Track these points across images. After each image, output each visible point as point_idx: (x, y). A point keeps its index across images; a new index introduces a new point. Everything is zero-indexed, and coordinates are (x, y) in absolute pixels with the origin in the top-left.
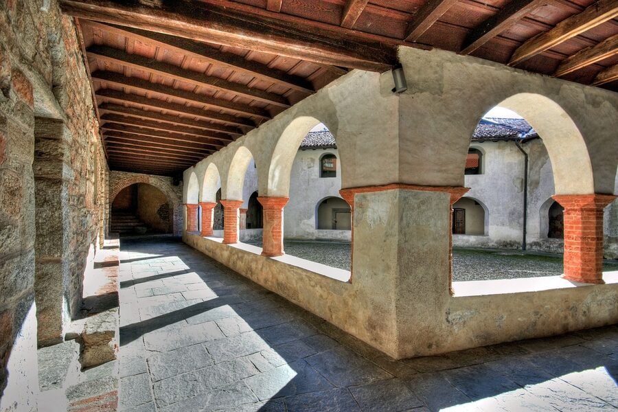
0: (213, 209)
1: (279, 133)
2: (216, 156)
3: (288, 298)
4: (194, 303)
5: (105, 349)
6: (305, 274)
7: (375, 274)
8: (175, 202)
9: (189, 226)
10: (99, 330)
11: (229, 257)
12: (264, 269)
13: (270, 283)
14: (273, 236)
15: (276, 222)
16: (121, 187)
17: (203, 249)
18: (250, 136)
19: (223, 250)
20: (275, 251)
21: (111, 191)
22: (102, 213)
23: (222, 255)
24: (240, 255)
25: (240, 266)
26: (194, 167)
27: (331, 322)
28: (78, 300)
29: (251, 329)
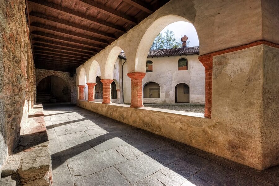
0: (94, 87)
1: (143, 32)
2: (98, 56)
3: (152, 131)
4: (95, 137)
5: (41, 183)
6: (166, 115)
7: (236, 110)
8: (72, 86)
9: (80, 97)
10: (34, 166)
11: (107, 111)
12: (133, 115)
13: (137, 123)
14: (138, 95)
15: (139, 87)
16: (42, 77)
17: (90, 108)
18: (121, 40)
19: (103, 107)
20: (139, 104)
21: (37, 80)
22: (32, 87)
23: (102, 110)
24: (115, 109)
25: (115, 115)
26: (83, 64)
27: (190, 145)
28: (15, 139)
29: (142, 153)
